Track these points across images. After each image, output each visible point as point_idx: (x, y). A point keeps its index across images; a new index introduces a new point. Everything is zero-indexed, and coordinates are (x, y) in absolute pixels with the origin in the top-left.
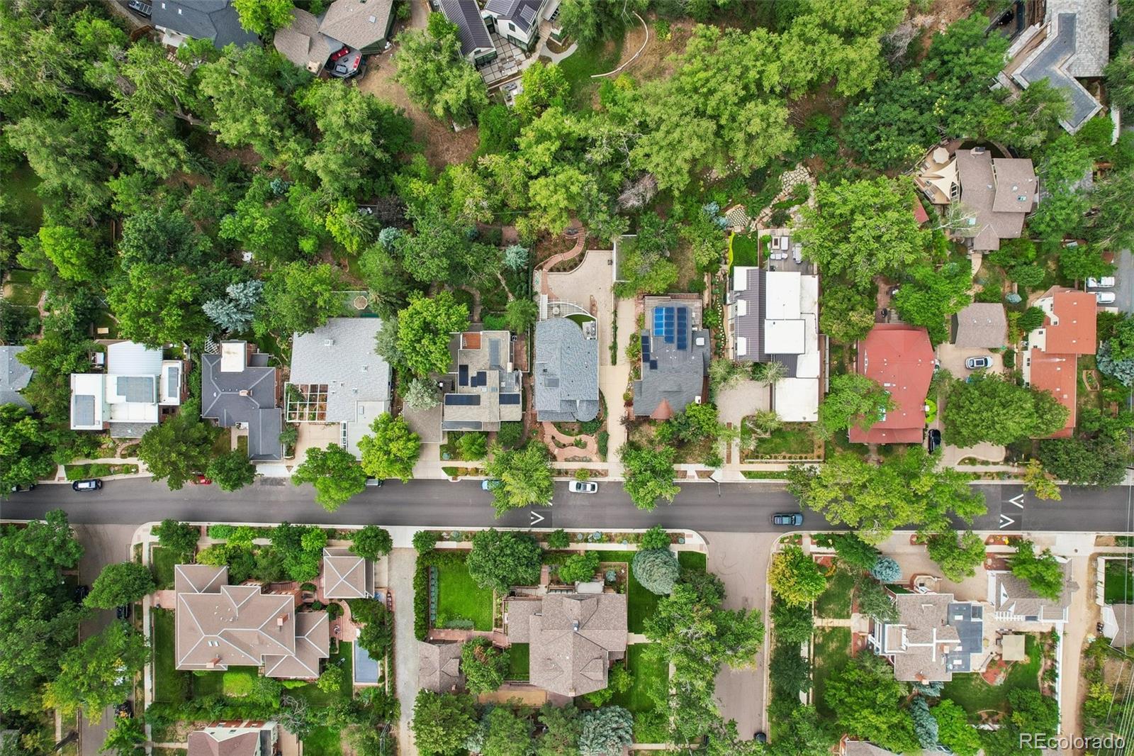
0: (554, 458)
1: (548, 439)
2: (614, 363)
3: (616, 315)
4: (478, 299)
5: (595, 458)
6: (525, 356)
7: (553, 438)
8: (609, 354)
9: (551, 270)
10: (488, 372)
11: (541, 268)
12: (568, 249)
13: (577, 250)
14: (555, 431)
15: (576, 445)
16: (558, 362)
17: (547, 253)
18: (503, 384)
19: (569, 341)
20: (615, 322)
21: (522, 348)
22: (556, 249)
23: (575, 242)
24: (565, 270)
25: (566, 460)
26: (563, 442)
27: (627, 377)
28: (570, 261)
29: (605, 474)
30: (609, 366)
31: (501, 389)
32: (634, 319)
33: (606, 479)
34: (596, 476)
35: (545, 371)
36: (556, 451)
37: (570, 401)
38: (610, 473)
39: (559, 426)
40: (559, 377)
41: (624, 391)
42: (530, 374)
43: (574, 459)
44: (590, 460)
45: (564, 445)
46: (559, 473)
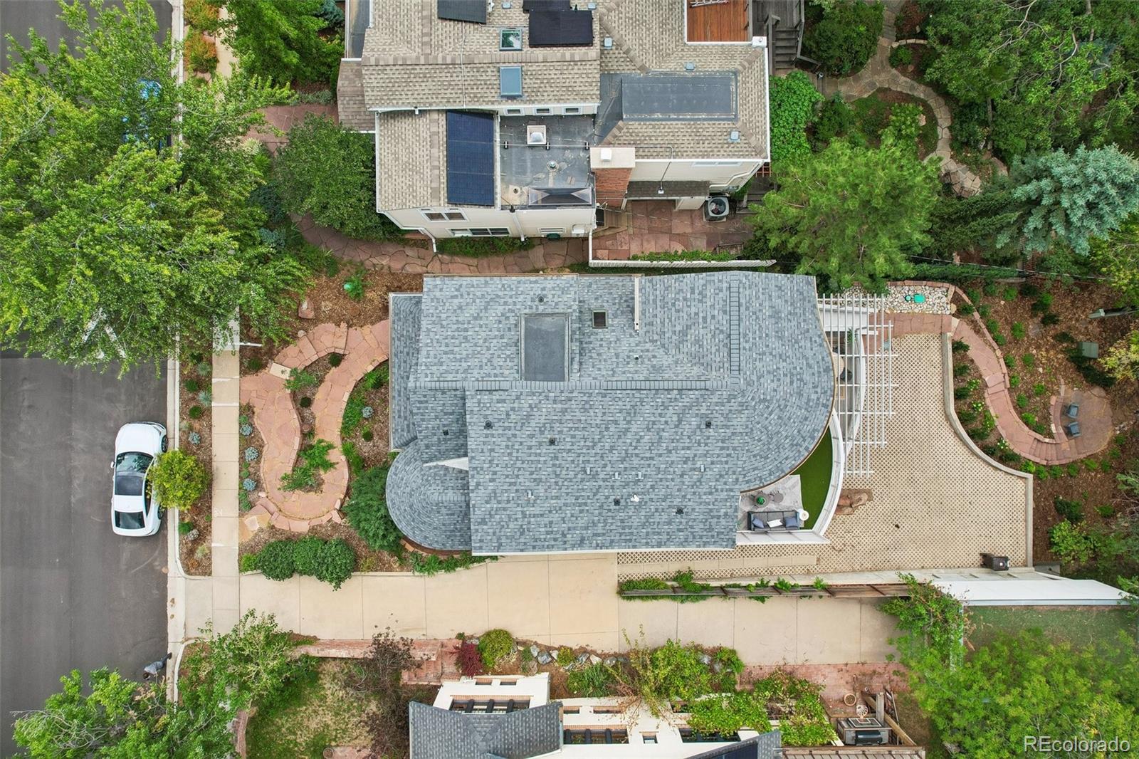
0: (253, 363)
1: (328, 338)
2: (628, 590)
3: (805, 592)
4: (843, 89)
5: (255, 522)
6: (651, 248)
7: (336, 359)
8: (661, 569)
9: (959, 347)
10: (593, 52)
11: (962, 312)
12: (1020, 408)
13: (1020, 438)
14: (359, 366)
15: (305, 450)
16: (641, 373)
17: (1006, 333)
18: (537, 134)
19: (739, 421)
20: (780, 589)
21: (682, 238)
22: (1018, 364)
23: (1041, 428)
24: (959, 395)
25: (247, 412)
26: (319, 396)
27: (574, 642)
28: (986, 416)
29: (197, 564)
30: (614, 573)
31: (517, 124)
32: (792, 661)
33: (174, 566)
34: (185, 527)
35: (599, 319)
36: (279, 372)
37: (463, 433)
38: (200, 581)
39: (378, 381)
40: (574, 380)
41: (519, 634)
42: (582, 267)
43: (250, 441)
44: (246, 505)
45: (307, 403)
46: (197, 384)
